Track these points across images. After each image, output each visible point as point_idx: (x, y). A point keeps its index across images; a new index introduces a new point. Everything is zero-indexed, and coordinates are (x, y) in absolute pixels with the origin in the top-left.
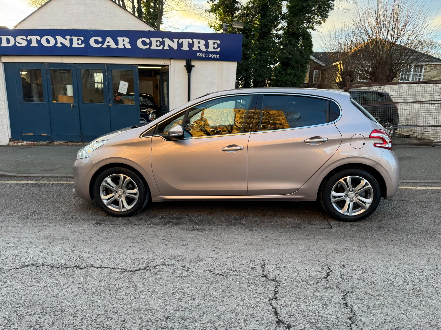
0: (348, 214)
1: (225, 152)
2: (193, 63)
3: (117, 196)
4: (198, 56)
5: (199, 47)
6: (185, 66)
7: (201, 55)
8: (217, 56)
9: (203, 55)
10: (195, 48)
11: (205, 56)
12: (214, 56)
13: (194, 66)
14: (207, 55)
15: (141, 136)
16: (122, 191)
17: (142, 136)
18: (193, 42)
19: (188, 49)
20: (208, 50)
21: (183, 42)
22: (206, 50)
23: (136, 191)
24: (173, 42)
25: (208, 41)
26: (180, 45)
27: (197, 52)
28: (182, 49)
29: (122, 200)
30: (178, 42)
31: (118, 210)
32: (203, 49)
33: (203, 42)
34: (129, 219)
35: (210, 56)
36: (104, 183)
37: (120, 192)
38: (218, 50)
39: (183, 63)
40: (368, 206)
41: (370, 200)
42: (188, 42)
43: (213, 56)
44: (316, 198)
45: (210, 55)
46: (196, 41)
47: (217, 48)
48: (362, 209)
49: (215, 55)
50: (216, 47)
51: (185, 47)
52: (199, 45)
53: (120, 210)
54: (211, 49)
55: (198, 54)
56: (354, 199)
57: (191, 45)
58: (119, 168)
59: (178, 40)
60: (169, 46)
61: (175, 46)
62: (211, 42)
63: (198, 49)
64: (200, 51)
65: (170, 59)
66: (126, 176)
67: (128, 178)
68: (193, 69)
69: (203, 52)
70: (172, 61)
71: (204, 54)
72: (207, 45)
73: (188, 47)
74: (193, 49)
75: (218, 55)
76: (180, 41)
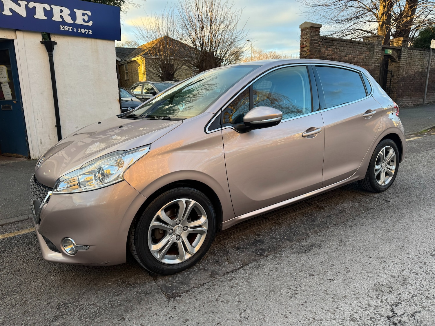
0: (383, 184)
1: (306, 138)
2: (53, 39)
3: (174, 237)
4: (61, 29)
5: (62, 17)
6: (41, 43)
7: (66, 28)
8: (89, 32)
9: (69, 29)
10: (56, 17)
11: (73, 30)
12: (86, 32)
13: (56, 43)
14: (75, 29)
15: (207, 131)
16: (181, 226)
17: (209, 130)
18: (52, 9)
19: (45, 18)
20: (76, 22)
21: (35, 7)
22: (72, 22)
23: (203, 219)
24: (19, 5)
25: (75, 10)
26: (31, 12)
27: (58, 23)
28: (35, 16)
29: (183, 242)
30: (27, 6)
31: (177, 261)
32: (69, 20)
33: (66, 11)
34: (200, 269)
35: (79, 31)
36: (154, 223)
37: (178, 230)
38: (90, 23)
39: (38, 38)
40: (393, 172)
41: (394, 167)
42: (44, 8)
43: (83, 31)
44: (365, 175)
45: (79, 29)
46: (56, 9)
47: (88, 22)
48: (390, 176)
49: (86, 30)
50: (86, 20)
51: (40, 15)
52: (61, 14)
53: (181, 259)
54: (79, 21)
55: (61, 26)
56: (385, 168)
57: (49, 14)
58: (179, 189)
59: (26, 3)
60: (11, 10)
61: (22, 11)
62: (79, 13)
63: (61, 20)
64: (64, 23)
65: (15, 30)
66: (190, 200)
67: (193, 202)
68: (56, 47)
69: (68, 25)
70: (19, 34)
71: (71, 28)
72: (73, 16)
73: (45, 15)
74: (53, 19)
75: (91, 31)
76: (31, 5)
